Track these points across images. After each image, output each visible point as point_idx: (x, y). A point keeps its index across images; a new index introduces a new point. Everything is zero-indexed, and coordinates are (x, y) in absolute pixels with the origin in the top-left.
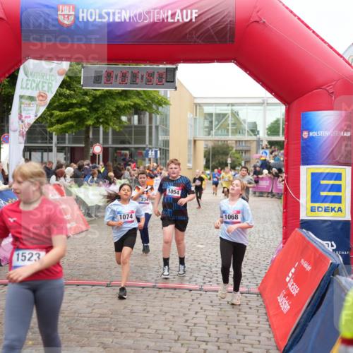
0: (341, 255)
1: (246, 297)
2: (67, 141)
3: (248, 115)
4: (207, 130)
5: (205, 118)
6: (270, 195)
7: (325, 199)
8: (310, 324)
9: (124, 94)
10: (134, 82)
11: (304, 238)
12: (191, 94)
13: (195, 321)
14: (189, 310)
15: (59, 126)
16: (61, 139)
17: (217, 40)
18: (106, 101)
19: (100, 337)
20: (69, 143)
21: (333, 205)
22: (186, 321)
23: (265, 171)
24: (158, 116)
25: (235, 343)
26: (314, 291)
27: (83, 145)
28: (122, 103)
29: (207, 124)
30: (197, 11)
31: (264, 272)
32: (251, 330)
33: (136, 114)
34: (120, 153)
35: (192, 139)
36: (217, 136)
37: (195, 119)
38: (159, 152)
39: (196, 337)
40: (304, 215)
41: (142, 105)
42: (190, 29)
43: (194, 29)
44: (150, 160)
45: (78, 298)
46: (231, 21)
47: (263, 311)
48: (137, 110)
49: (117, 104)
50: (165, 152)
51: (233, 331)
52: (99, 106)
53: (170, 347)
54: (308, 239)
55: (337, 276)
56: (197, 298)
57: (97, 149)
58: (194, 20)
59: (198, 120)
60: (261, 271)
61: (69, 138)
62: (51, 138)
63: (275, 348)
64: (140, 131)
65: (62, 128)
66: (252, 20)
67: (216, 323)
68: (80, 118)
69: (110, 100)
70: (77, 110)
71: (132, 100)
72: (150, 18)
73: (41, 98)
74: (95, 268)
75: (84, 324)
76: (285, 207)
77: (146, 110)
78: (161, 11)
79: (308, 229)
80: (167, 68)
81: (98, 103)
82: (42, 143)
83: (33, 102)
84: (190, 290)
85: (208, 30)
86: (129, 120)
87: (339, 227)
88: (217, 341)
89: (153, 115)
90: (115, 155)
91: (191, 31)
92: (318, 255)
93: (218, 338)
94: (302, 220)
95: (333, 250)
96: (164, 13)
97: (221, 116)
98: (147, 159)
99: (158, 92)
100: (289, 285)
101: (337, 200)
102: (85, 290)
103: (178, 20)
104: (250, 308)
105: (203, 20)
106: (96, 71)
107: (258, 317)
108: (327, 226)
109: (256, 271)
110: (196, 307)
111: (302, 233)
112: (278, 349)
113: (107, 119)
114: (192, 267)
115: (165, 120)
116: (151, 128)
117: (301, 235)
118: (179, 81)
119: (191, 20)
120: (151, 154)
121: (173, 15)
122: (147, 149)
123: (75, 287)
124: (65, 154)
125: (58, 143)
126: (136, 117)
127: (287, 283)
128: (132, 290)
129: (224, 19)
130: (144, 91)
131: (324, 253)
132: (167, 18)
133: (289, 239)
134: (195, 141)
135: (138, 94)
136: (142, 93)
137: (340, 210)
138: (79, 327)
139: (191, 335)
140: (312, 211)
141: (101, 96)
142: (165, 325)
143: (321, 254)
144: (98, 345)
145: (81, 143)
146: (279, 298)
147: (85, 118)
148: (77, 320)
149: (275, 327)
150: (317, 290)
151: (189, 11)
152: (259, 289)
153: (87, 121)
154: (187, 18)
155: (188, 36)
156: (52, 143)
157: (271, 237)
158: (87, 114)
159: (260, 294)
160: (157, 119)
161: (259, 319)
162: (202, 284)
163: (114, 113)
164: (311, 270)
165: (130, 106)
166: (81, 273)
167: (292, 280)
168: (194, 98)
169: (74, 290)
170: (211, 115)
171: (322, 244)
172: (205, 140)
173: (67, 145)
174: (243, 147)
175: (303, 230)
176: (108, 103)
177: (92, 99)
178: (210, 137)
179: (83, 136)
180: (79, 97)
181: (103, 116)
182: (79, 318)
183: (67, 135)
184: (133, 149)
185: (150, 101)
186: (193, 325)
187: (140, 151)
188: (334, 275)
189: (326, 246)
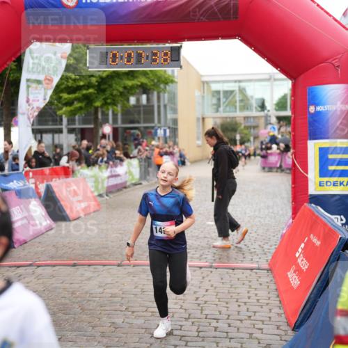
1: (256, 273)
2: (77, 122)
3: (256, 92)
4: (215, 107)
5: (213, 96)
6: (279, 170)
7: (333, 174)
8: (320, 300)
9: (131, 75)
10: (139, 62)
11: (313, 214)
12: (198, 73)
13: (205, 299)
14: (200, 287)
15: (69, 108)
16: (71, 121)
17: (220, 17)
18: (113, 82)
19: (110, 318)
20: (79, 124)
21: (341, 179)
22: (197, 299)
23: (274, 146)
24: (166, 95)
25: (246, 320)
26: (324, 266)
27: (92, 126)
28: (129, 83)
29: (215, 101)
31: (274, 247)
32: (262, 307)
33: (144, 93)
34: (130, 132)
35: (200, 117)
36: (226, 114)
37: (203, 97)
38: (168, 131)
39: (207, 315)
40: (313, 190)
41: (149, 84)
42: (193, 7)
43: (197, 6)
44: (159, 138)
45: (89, 279)
47: (273, 287)
48: (145, 89)
49: (124, 84)
50: (174, 131)
51: (244, 308)
52: (106, 86)
53: (181, 326)
54: (316, 214)
55: (347, 251)
56: (208, 276)
57: (107, 129)
59: (206, 97)
60: (271, 246)
61: (79, 119)
62: (61, 120)
63: (286, 324)
64: (148, 111)
65: (71, 111)
67: (227, 300)
69: (117, 80)
70: (84, 92)
71: (139, 80)
73: (47, 81)
74: (106, 248)
75: (95, 304)
76: (294, 181)
77: (154, 90)
79: (316, 204)
80: (171, 47)
81: (105, 83)
82: (53, 125)
83: (40, 86)
84: (201, 268)
85: (212, 7)
86: (138, 100)
88: (228, 319)
89: (161, 94)
90: (125, 134)
91: (194, 8)
92: (327, 230)
93: (229, 316)
94: (311, 195)
95: (343, 224)
97: (228, 93)
98: (156, 138)
99: (165, 71)
100: (299, 261)
101: (346, 174)
102: (96, 270)
104: (261, 284)
106: (101, 52)
107: (269, 293)
108: (337, 200)
109: (266, 247)
110: (206, 285)
111: (311, 208)
112: (288, 325)
113: (114, 100)
114: (202, 244)
115: (173, 99)
116: (159, 107)
117: (310, 210)
118: (184, 58)
120: (160, 132)
122: (156, 128)
123: (86, 268)
124: (76, 135)
125: (68, 124)
126: (144, 97)
127: (296, 259)
128: (143, 269)
130: (150, 71)
131: (333, 228)
133: (298, 214)
134: (203, 119)
135: (145, 74)
136: (149, 72)
138: (91, 307)
139: (201, 313)
140: (320, 185)
141: (108, 76)
142: (176, 303)
143: (330, 229)
144: (110, 324)
145: (90, 123)
146: (288, 273)
147: (93, 100)
148: (89, 300)
149: (286, 303)
152: (269, 264)
153: (95, 102)
155: (191, 14)
156: (62, 124)
157: (281, 212)
158: (95, 95)
159: (270, 270)
160: (165, 97)
161: (269, 296)
162: (212, 261)
163: (121, 94)
164: (320, 245)
165: (137, 85)
166: (93, 253)
167: (302, 255)
168: (201, 76)
169: (86, 270)
170: (218, 92)
171: (332, 219)
172: (214, 118)
173: (77, 126)
174: (251, 122)
175: (312, 205)
176: (116, 83)
177: (100, 80)
178: (218, 115)
179: (92, 117)
180: (86, 79)
181: (111, 97)
182: (90, 299)
183: (77, 117)
184: (142, 129)
185: (156, 81)
186: (203, 302)
187: (149, 130)
188: (343, 250)
189: (336, 220)
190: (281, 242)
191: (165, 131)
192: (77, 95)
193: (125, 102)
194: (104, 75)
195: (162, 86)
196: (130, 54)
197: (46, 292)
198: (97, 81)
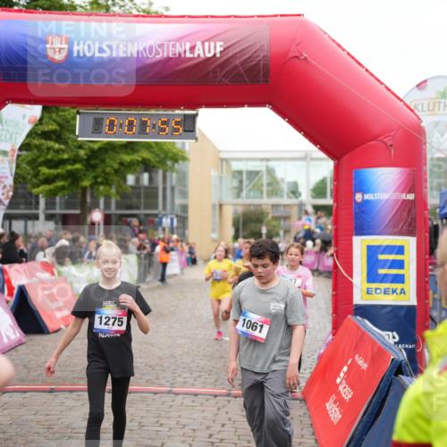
0: (405, 349)
2: (58, 207)
3: (287, 173)
4: (236, 191)
5: (234, 177)
6: (316, 273)
7: (384, 279)
8: (367, 439)
9: (130, 147)
10: (142, 132)
11: (359, 328)
12: (215, 147)
13: (221, 436)
14: (214, 421)
15: (47, 187)
16: (50, 204)
17: (247, 80)
18: (107, 156)
20: (61, 208)
21: (394, 286)
22: (211, 436)
23: (309, 243)
24: (174, 175)
26: (372, 396)
27: (78, 212)
28: (127, 158)
29: (235, 184)
30: (222, 43)
33: (146, 171)
34: (126, 221)
35: (217, 203)
36: (249, 200)
38: (175, 220)
40: (359, 298)
41: (153, 160)
42: (213, 66)
43: (218, 66)
44: (164, 229)
45: (71, 409)
46: (264, 57)
47: (307, 421)
48: (147, 166)
49: (121, 160)
50: (183, 220)
54: (363, 328)
55: (401, 376)
56: (224, 406)
57: (97, 216)
58: (218, 55)
59: (224, 179)
61: (60, 203)
62: (38, 203)
64: (151, 194)
65: (51, 190)
66: (291, 55)
67: (249, 438)
68: (74, 177)
69: (111, 154)
70: (69, 167)
71: (140, 154)
72: (163, 52)
73: (12, 153)
75: (78, 442)
76: (335, 288)
77: (158, 168)
78: (178, 44)
79: (363, 316)
80: (185, 115)
81: (97, 157)
82: (26, 209)
83: (6, 158)
84: (216, 396)
85: (236, 67)
86: (138, 180)
87: (402, 313)
89: (168, 174)
90: (120, 224)
91: (215, 68)
92: (376, 350)
94: (356, 305)
95: (395, 343)
96: (181, 46)
97: (253, 174)
98: (160, 229)
99: (174, 144)
100: (341, 388)
101: (399, 279)
102: (81, 398)
103: (199, 55)
105: (230, 54)
106: (95, 119)
107: (302, 430)
108: (388, 313)
111: (356, 321)
113: (106, 179)
114: (217, 366)
115: (183, 178)
116: (165, 189)
117: (356, 325)
118: (200, 131)
119: (215, 55)
120: (166, 222)
121: (192, 49)
122: (160, 216)
123: (67, 395)
124: (56, 223)
125: (46, 209)
126: (146, 176)
127: (337, 386)
128: (141, 397)
129: (256, 55)
130: (156, 143)
131: (383, 346)
132: (185, 52)
133: (341, 329)
135: (148, 146)
136: (154, 145)
137: (403, 291)
140: (368, 293)
141: (100, 149)
142: (183, 442)
143: (379, 348)
145: (75, 208)
146: (327, 404)
147: (80, 177)
148: (70, 437)
149: (323, 442)
150: (375, 394)
151: (212, 44)
152: (303, 393)
153: (83, 180)
154: (209, 52)
155: (211, 74)
156: (37, 208)
157: (317, 327)
158: (82, 173)
160: (173, 178)
161: (303, 433)
162: (230, 388)
163: (116, 171)
164: (368, 368)
165: (137, 161)
166: (75, 376)
167: (344, 381)
168: (219, 152)
169: (67, 398)
170: (240, 172)
171: (382, 336)
172: (234, 205)
173: (58, 211)
174: (281, 212)
175: (358, 317)
176: (110, 158)
177: (90, 153)
178: (239, 201)
179: (78, 201)
180: (72, 151)
181: (103, 175)
182: (71, 435)
183: (58, 199)
184: (142, 217)
185: (162, 156)
186: (218, 441)
187: (151, 218)
188: (396, 375)
189: (387, 337)
190: (318, 365)
191: (172, 219)
192: (59, 171)
193: (122, 183)
194: (96, 146)
195: (169, 163)
196: (133, 121)
197: (14, 426)
198: (86, 155)
